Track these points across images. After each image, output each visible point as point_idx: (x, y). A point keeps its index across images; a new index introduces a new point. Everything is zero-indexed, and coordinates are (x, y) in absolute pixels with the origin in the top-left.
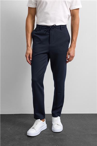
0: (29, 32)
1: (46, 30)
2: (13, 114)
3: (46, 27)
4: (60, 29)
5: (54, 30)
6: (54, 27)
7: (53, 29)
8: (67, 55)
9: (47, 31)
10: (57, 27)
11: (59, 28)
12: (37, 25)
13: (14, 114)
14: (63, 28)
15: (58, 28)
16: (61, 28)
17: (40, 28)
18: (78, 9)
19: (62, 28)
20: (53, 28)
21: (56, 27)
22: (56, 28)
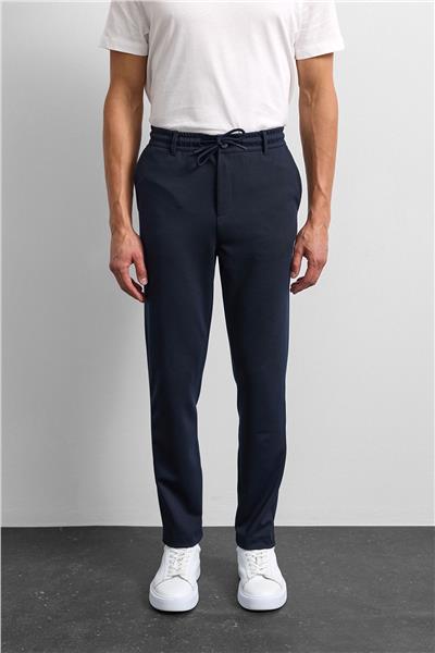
0: (120, 162)
1: (198, 154)
2: (58, 528)
3: (198, 140)
4: (260, 147)
5: (234, 152)
6: (236, 139)
7: (230, 150)
8: (298, 258)
9: (204, 158)
10: (249, 140)
11: (256, 143)
12: (155, 131)
13: (64, 528)
14: (271, 145)
15: (250, 144)
16: (263, 144)
17: (170, 142)
18: (330, 55)
19: (269, 142)
20: (230, 145)
21: (244, 141)
22: (241, 143)
